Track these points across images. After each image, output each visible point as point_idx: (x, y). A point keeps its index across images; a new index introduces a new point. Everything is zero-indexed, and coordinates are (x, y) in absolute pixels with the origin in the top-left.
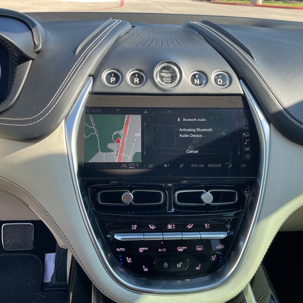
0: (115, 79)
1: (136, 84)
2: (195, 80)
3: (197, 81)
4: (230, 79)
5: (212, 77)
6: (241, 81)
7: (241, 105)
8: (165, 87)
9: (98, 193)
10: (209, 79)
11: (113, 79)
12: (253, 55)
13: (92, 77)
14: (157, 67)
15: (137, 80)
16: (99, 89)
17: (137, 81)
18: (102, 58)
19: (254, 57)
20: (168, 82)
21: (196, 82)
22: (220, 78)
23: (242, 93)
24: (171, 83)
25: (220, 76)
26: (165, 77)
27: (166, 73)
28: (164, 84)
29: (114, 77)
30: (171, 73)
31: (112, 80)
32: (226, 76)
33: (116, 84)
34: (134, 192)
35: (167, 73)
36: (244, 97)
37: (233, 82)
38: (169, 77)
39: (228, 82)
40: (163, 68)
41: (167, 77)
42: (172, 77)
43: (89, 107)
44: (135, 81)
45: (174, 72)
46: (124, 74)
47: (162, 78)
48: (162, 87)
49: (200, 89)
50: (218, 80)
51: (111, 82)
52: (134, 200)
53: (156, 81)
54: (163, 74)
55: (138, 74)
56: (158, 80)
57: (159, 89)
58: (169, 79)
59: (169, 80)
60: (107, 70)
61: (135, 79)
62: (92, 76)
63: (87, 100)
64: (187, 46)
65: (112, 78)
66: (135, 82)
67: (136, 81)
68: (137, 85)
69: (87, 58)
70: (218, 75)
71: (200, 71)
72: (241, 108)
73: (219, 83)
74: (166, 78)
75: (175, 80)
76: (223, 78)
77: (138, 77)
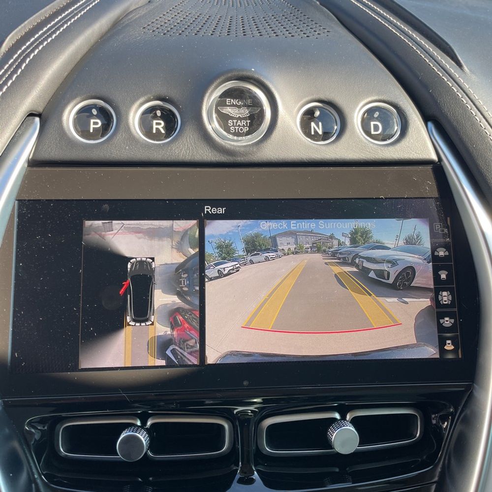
0: (100, 124)
1: (157, 136)
2: (313, 124)
3: (317, 128)
4: (403, 121)
5: (356, 118)
6: (430, 124)
7: (430, 188)
8: (232, 143)
10: (349, 121)
11: (95, 123)
12: (460, 59)
13: (37, 119)
14: (209, 91)
15: (159, 125)
16: (53, 152)
17: (160, 127)
18: (70, 68)
19: (462, 62)
20: (241, 130)
21: (315, 130)
22: (377, 119)
23: (434, 157)
24: (248, 133)
25: (376, 115)
26: (232, 118)
27: (236, 106)
28: (230, 136)
29: (97, 117)
30: (248, 106)
31: (92, 126)
32: (392, 113)
33: (103, 136)
34: (153, 425)
35: (239, 107)
36: (438, 169)
37: (411, 130)
38: (245, 119)
39: (397, 128)
40: (227, 94)
41: (240, 119)
42: (251, 117)
43: (29, 200)
44: (155, 127)
45: (256, 103)
46: (122, 109)
47: (224, 119)
48: (224, 144)
49: (324, 148)
50: (372, 123)
51: (91, 131)
52: (151, 447)
53: (209, 128)
54: (228, 110)
55: (162, 109)
56: (212, 126)
57: (217, 150)
58: (244, 122)
59: (244, 127)
60: (78, 99)
61: (155, 122)
62: (39, 115)
63: (23, 181)
64: (292, 36)
65: (92, 121)
66: (154, 131)
67: (158, 127)
68: (157, 140)
69: (23, 68)
70: (370, 112)
71: (326, 100)
72: (432, 198)
73: (373, 133)
74: (235, 121)
75: (260, 124)
76: (385, 117)
77: (162, 117)
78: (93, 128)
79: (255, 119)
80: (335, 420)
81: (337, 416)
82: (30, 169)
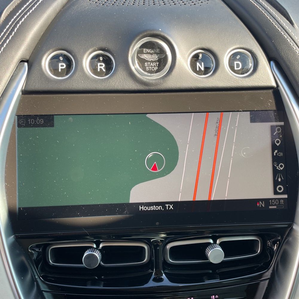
0: (65, 66)
1: (100, 74)
2: (198, 64)
3: (201, 66)
4: (255, 61)
5: (225, 60)
6: (272, 63)
7: (271, 104)
8: (148, 78)
9: (48, 248)
10: (221, 62)
11: (62, 66)
12: (292, 19)
13: (26, 64)
14: (133, 44)
15: (101, 66)
16: (37, 86)
17: (102, 67)
18: (44, 29)
19: (293, 21)
20: (153, 69)
21: (199, 67)
22: (239, 60)
23: (274, 84)
24: (157, 71)
25: (238, 57)
26: (147, 61)
27: (150, 53)
28: (146, 73)
29: (63, 61)
30: (157, 54)
31: (60, 68)
32: (248, 56)
33: (67, 74)
34: (103, 247)
35: (151, 54)
36: (276, 92)
37: (260, 67)
38: (155, 61)
39: (251, 65)
40: (144, 46)
41: (152, 62)
42: (159, 61)
43: (24, 116)
44: (99, 67)
45: (162, 51)
46: (78, 56)
47: (142, 62)
48: (142, 78)
49: (205, 80)
50: (235, 63)
51: (60, 71)
53: (133, 68)
54: (144, 56)
55: (103, 56)
56: (135, 67)
57: (138, 83)
58: (154, 64)
59: (154, 66)
60: (51, 50)
61: (99, 64)
62: (27, 61)
63: (20, 104)
64: (185, 4)
65: (60, 64)
66: (99, 70)
67: (101, 67)
69: (15, 31)
70: (234, 56)
71: (206, 48)
72: (272, 110)
73: (236, 69)
74: (149, 63)
75: (165, 66)
76: (243, 59)
77: (104, 61)
78: (61, 69)
79: (162, 62)
80: (210, 243)
81: (211, 241)
82: (23, 96)
